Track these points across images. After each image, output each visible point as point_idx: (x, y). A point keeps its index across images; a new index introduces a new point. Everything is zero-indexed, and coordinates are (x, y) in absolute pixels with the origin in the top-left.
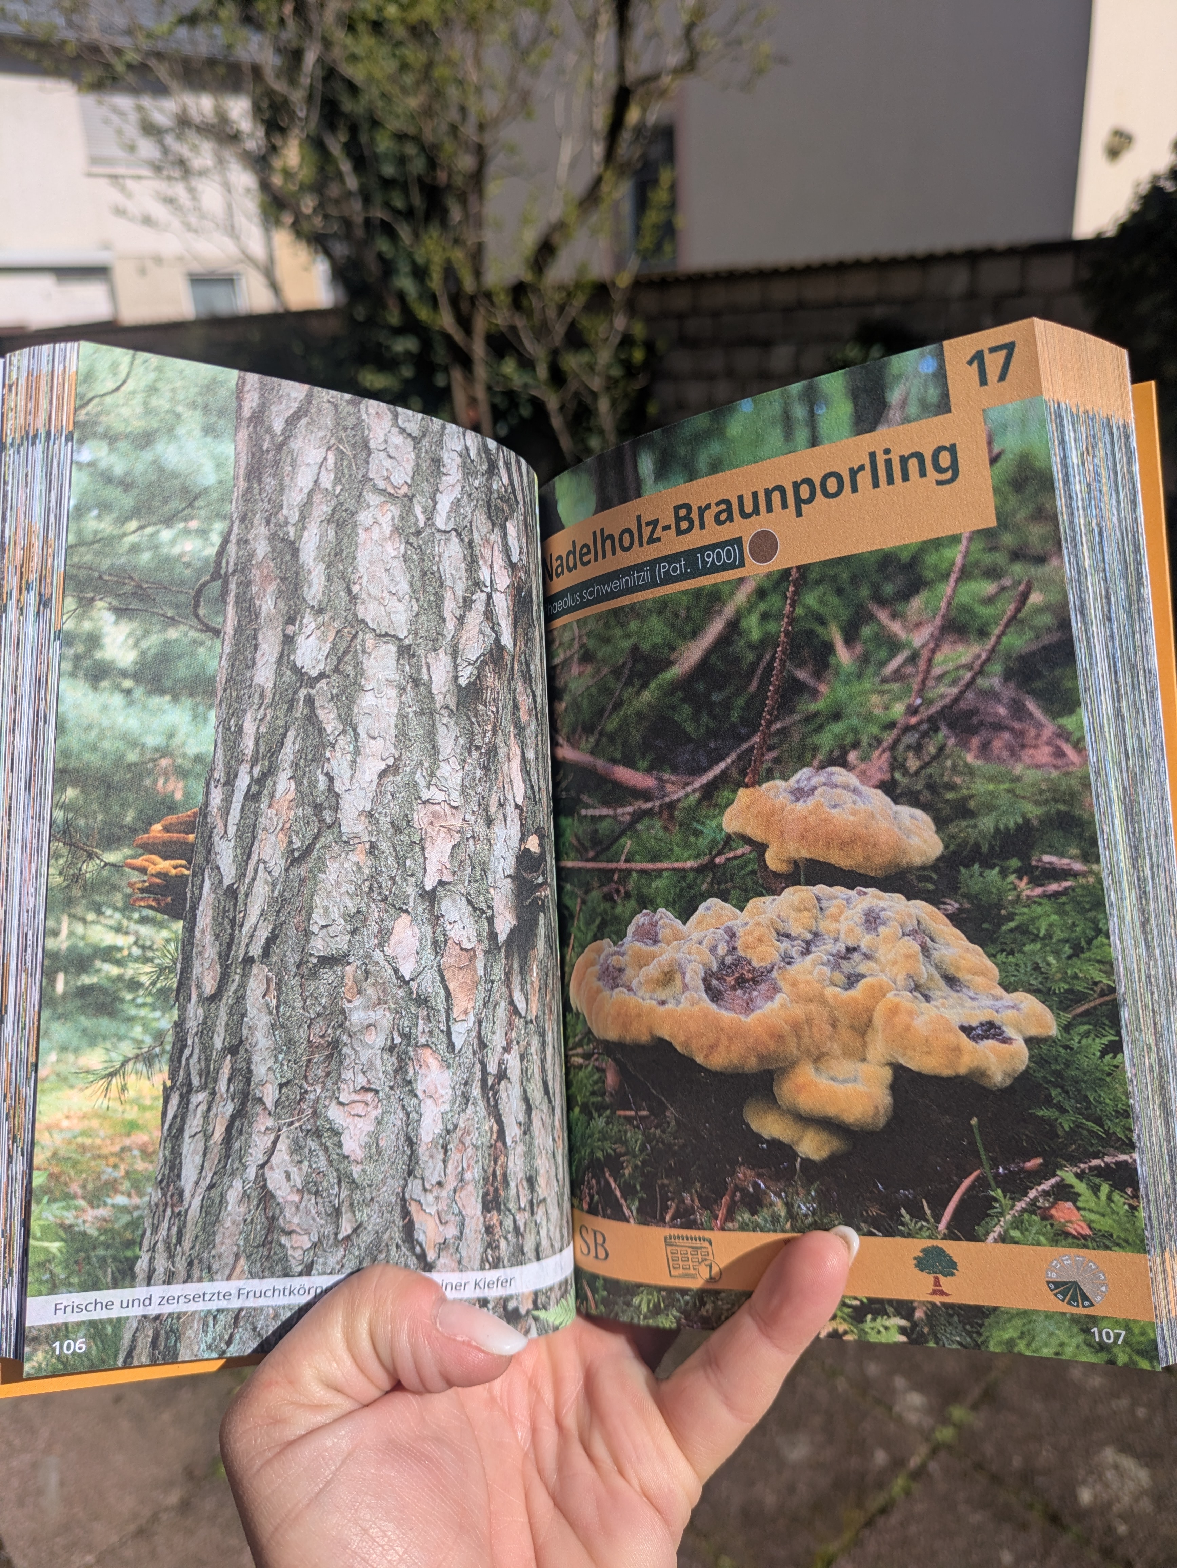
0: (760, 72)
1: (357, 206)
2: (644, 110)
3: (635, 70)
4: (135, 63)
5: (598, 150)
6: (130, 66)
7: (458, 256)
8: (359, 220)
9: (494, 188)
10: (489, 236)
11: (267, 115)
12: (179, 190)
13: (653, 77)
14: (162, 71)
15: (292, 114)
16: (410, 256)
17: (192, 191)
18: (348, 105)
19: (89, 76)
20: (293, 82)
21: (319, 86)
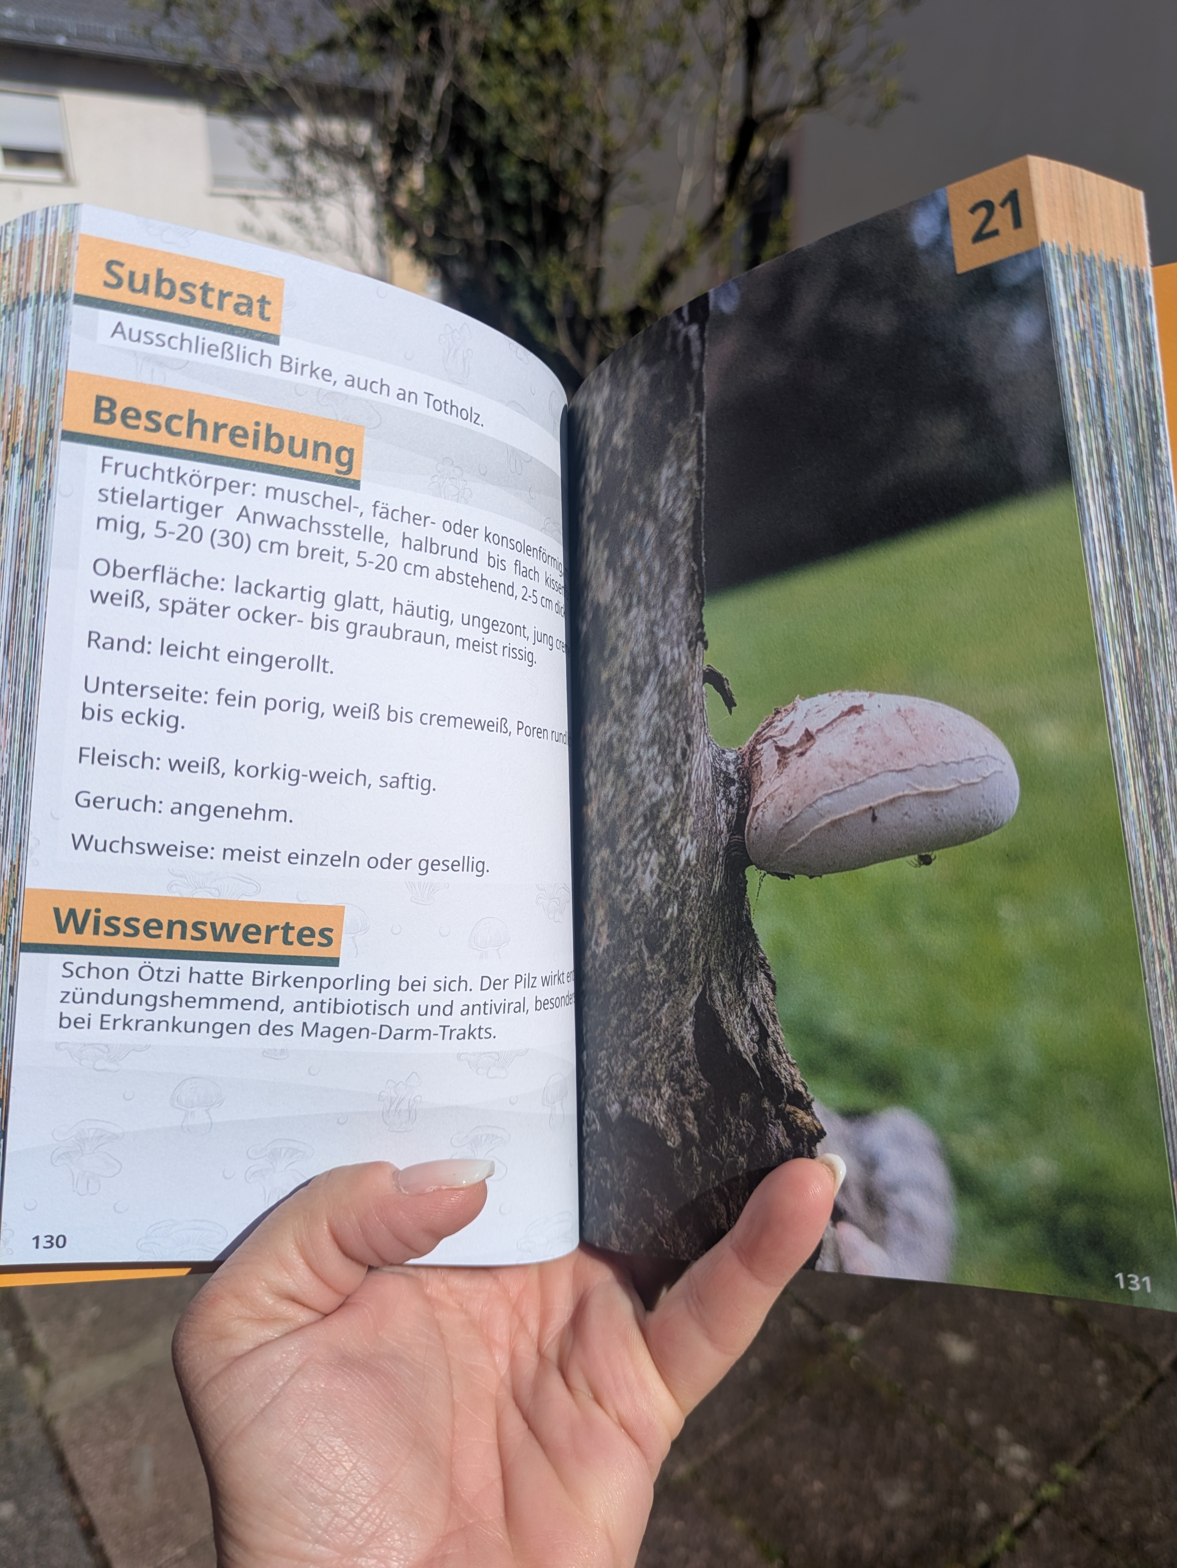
0: (886, 107)
1: (478, 229)
2: (768, 143)
3: (762, 103)
4: (272, 87)
5: (720, 181)
6: (267, 90)
7: (577, 281)
8: (479, 243)
9: (613, 216)
10: (608, 262)
11: (395, 140)
12: (305, 210)
13: (779, 111)
14: (297, 95)
15: (418, 138)
16: (528, 280)
17: (317, 210)
18: (475, 130)
19: (227, 98)
20: (423, 107)
21: (449, 112)
